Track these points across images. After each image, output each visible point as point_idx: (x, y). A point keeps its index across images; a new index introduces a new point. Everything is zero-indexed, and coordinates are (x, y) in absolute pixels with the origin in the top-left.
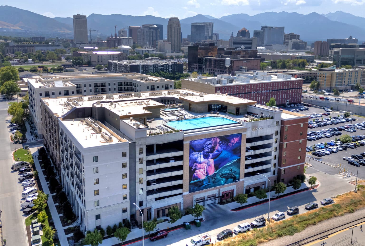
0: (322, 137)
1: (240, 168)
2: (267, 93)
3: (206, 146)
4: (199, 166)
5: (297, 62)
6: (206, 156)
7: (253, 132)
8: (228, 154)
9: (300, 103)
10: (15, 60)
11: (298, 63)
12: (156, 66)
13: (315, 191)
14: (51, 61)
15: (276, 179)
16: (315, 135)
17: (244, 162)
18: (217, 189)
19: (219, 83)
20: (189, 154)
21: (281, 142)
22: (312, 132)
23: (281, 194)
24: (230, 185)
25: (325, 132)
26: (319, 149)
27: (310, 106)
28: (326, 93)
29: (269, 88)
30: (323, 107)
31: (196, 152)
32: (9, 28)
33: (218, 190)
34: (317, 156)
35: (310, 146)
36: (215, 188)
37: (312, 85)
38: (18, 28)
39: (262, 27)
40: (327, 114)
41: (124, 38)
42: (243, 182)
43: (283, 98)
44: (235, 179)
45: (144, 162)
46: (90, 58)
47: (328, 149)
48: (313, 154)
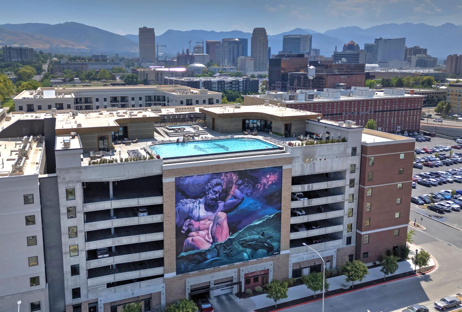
0: (449, 182)
1: (280, 231)
2: (367, 114)
3: (210, 189)
4: (196, 225)
5: (420, 79)
6: (211, 207)
7: (305, 165)
8: (255, 203)
9: (418, 132)
10: (60, 79)
11: (421, 81)
12: (222, 83)
13: (427, 279)
14: (103, 80)
15: (354, 253)
16: (436, 177)
17: (288, 220)
18: (234, 268)
19: (293, 99)
20: (174, 201)
21: (361, 186)
22: (432, 173)
23: (357, 282)
24: (261, 262)
25: (455, 174)
26: (442, 200)
27: (434, 136)
28: (459, 118)
29: (369, 107)
30: (454, 137)
31: (190, 200)
32: (74, 47)
33: (236, 270)
34: (436, 212)
35: (425, 195)
36: (231, 266)
37: (439, 108)
38: (83, 47)
39: (375, 39)
40: (459, 147)
41: (198, 55)
42: (288, 256)
43: (392, 123)
44: (271, 251)
45: (78, 215)
46: (147, 76)
47: (457, 201)
48: (430, 209)
